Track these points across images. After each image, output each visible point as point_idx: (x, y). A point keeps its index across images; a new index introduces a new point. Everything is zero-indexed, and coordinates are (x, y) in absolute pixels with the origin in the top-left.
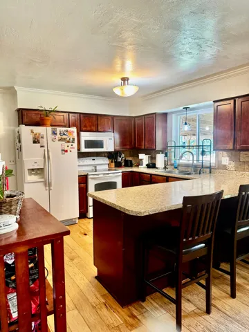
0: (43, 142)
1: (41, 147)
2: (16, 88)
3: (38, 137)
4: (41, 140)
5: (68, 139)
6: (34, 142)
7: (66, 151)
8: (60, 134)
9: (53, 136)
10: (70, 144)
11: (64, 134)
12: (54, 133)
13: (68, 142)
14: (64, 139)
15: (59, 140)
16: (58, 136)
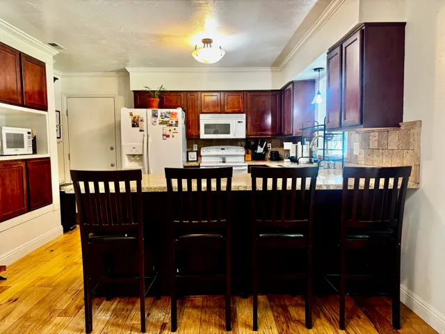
0: (143, 125)
1: (141, 131)
2: (128, 69)
3: (138, 120)
4: (140, 123)
5: (170, 123)
6: (133, 126)
7: (168, 136)
8: (161, 116)
9: (154, 119)
10: (172, 128)
11: (166, 117)
12: (155, 116)
13: (171, 125)
14: (166, 123)
15: (160, 124)
16: (159, 119)
